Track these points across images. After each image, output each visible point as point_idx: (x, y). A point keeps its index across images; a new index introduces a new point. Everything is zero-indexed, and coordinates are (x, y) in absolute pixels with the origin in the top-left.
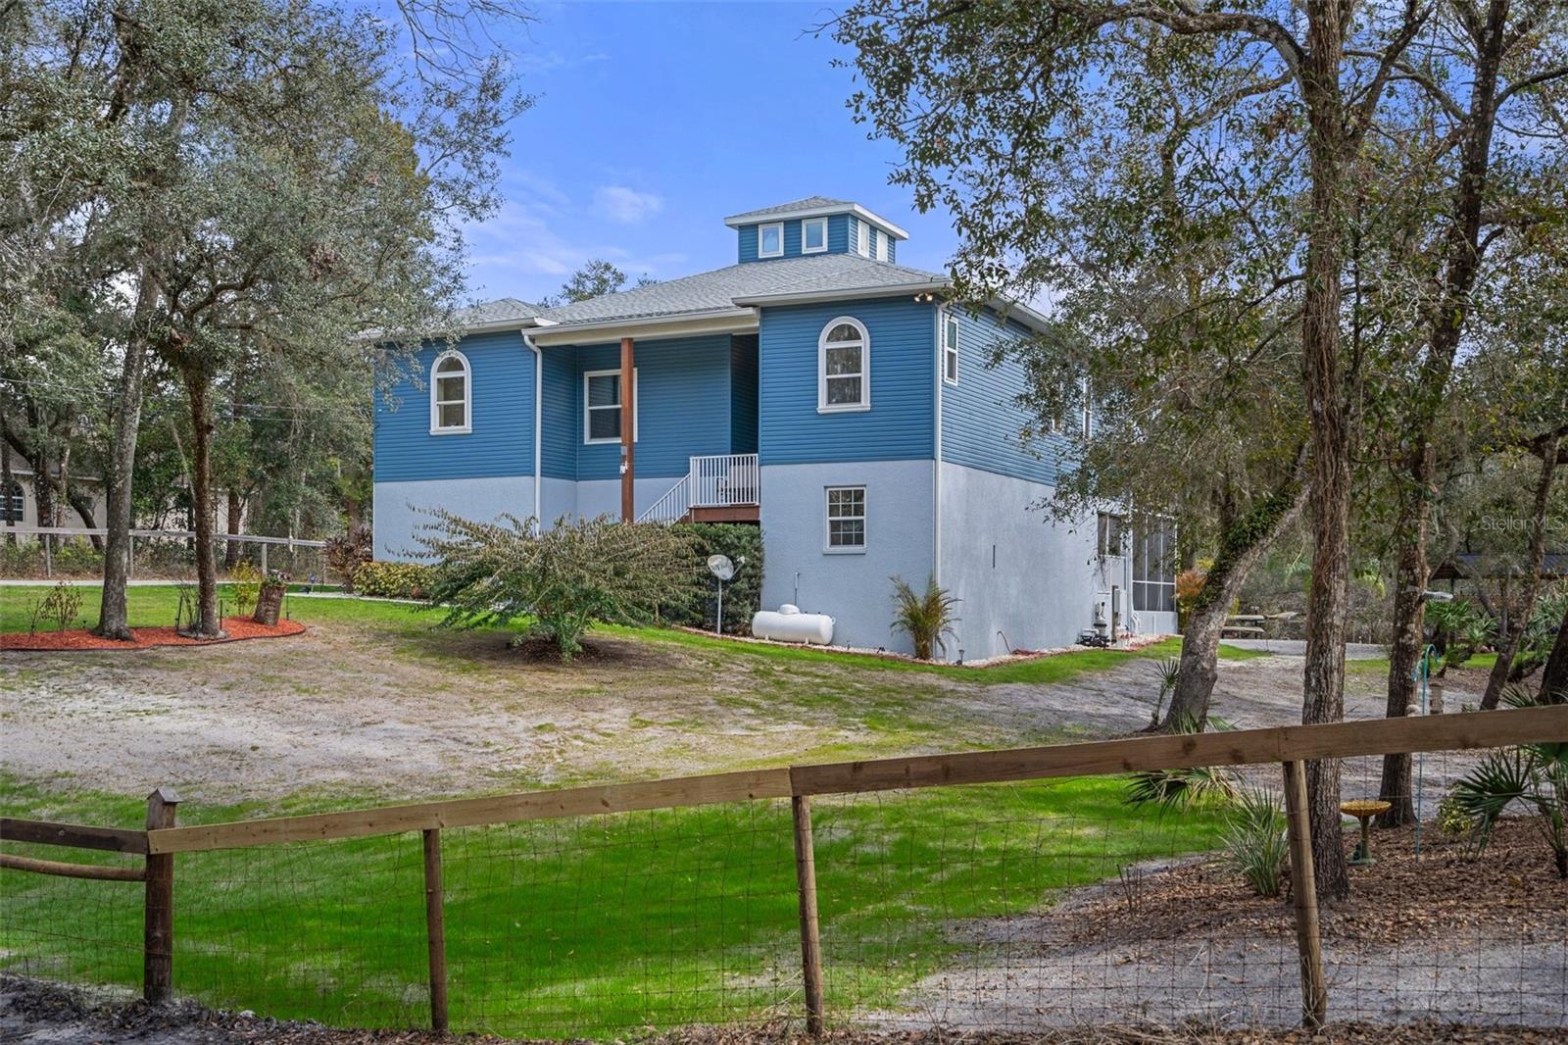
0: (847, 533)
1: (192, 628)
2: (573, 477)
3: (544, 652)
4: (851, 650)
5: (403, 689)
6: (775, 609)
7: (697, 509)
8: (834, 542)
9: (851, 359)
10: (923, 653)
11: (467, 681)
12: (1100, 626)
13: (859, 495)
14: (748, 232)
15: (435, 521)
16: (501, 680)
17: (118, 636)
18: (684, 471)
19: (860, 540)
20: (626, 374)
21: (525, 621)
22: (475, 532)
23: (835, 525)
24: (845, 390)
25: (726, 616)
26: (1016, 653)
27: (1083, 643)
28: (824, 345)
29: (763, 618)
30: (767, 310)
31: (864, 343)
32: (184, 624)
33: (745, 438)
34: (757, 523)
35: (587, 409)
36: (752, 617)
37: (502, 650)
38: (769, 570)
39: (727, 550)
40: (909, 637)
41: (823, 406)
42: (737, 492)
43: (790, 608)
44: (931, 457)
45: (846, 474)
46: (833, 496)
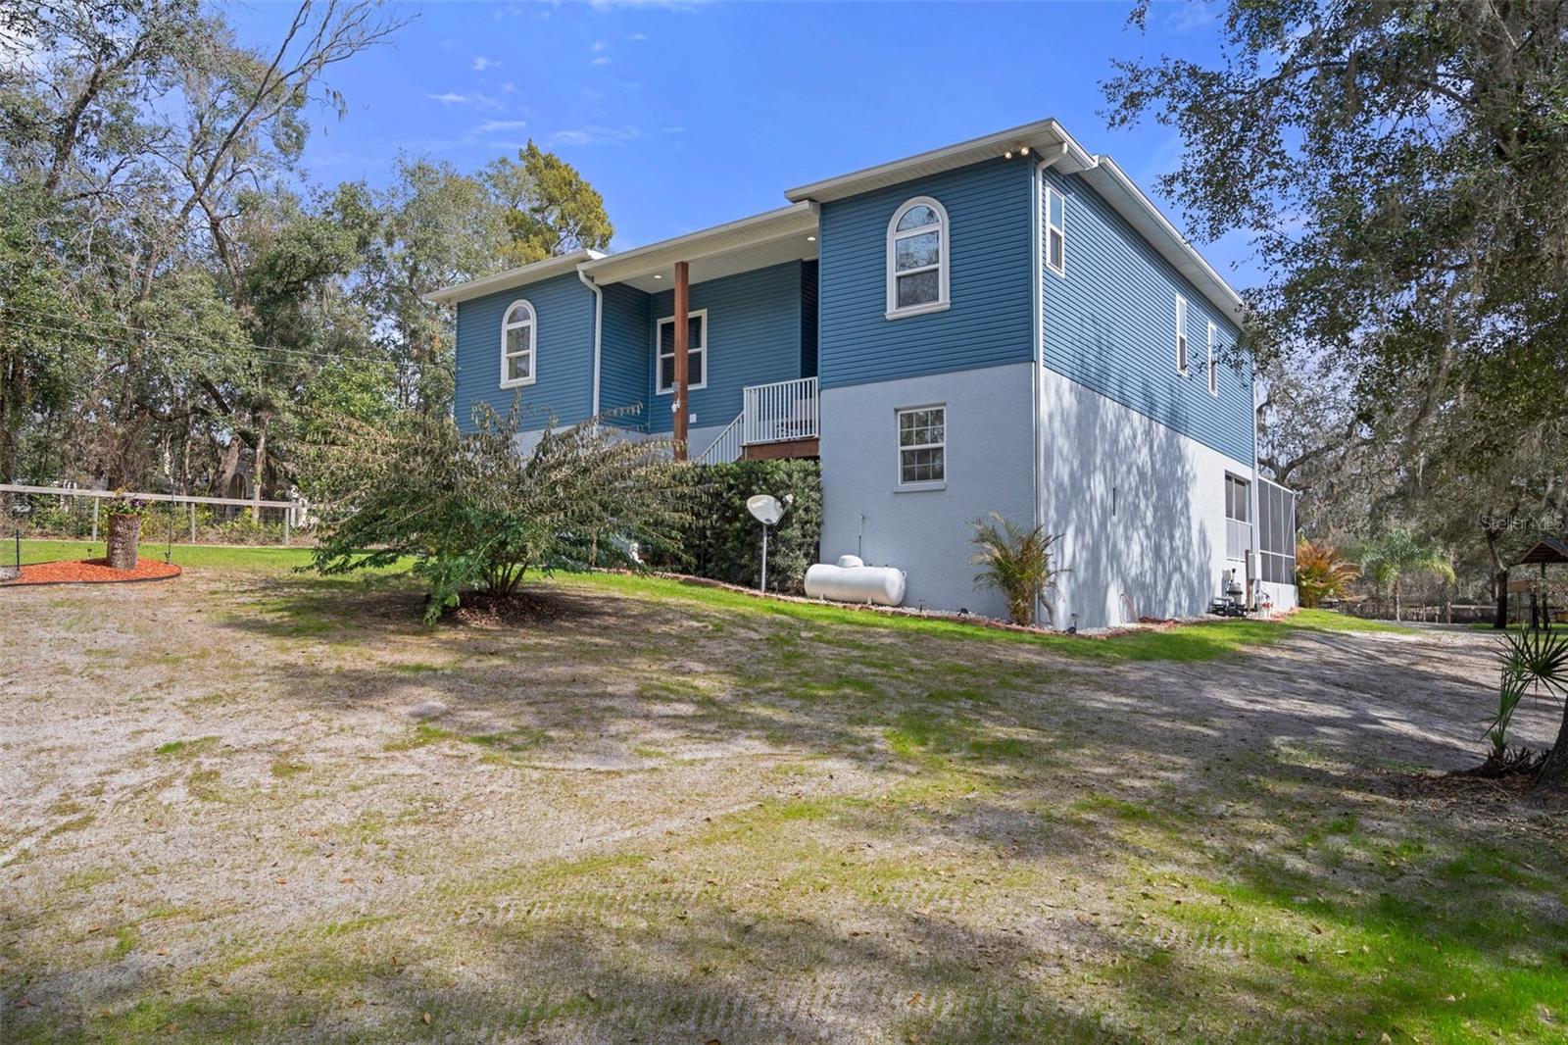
0: (921, 466)
2: (644, 429)
4: (924, 613)
6: (835, 561)
7: (750, 447)
8: (908, 476)
9: (927, 249)
10: (1021, 617)
12: (1235, 593)
13: (936, 416)
19: (939, 475)
23: (907, 456)
24: (919, 288)
25: (772, 569)
26: (1143, 620)
27: (1215, 612)
29: (819, 572)
30: (828, 208)
34: (816, 458)
35: (659, 358)
36: (805, 572)
38: (827, 514)
39: (775, 489)
40: (999, 595)
41: (892, 311)
42: (799, 425)
43: (852, 560)
44: (1029, 357)
45: (919, 392)
46: (908, 419)
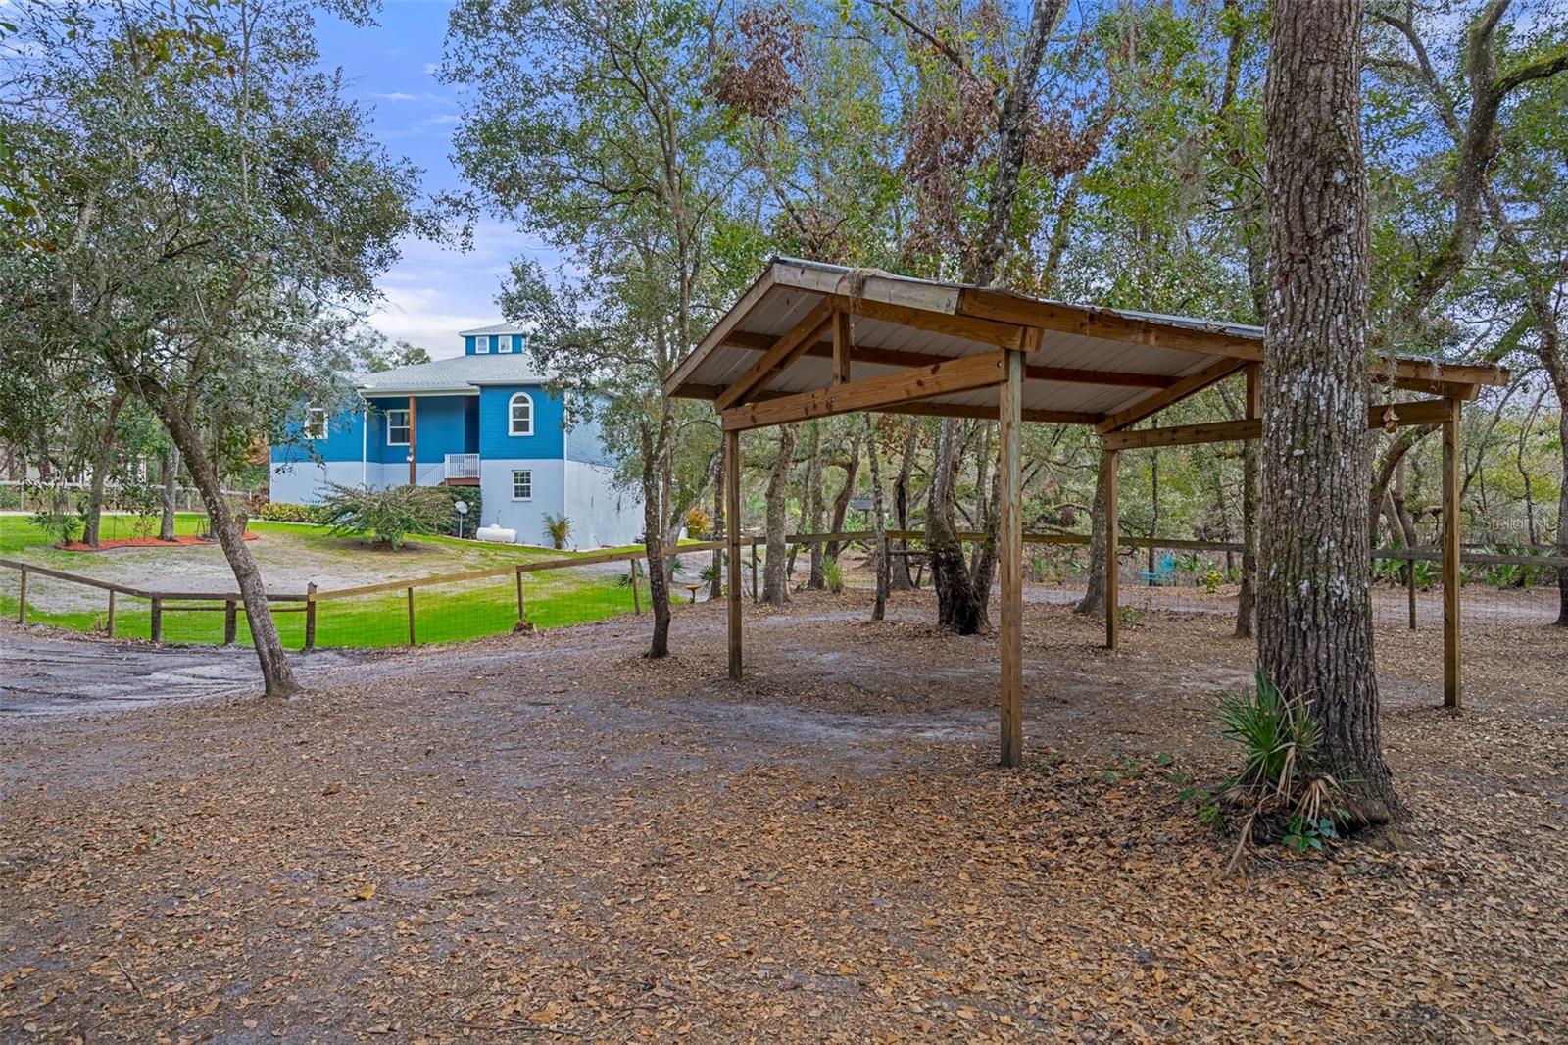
0: (523, 491)
1: (205, 536)
2: (382, 461)
3: (383, 546)
4: (524, 545)
5: (321, 563)
6: (488, 526)
7: (449, 479)
8: (517, 495)
9: (525, 412)
10: (558, 546)
11: (348, 559)
13: (528, 474)
14: (470, 340)
15: (323, 485)
16: (366, 557)
17: (171, 540)
18: (443, 460)
19: (529, 495)
20: (410, 412)
21: (372, 534)
22: (345, 491)
23: (517, 488)
24: (521, 426)
25: (464, 530)
26: (603, 547)
28: (511, 405)
29: (481, 531)
30: (483, 387)
31: (531, 405)
32: (200, 534)
33: (472, 445)
34: (479, 486)
35: (389, 428)
36: (476, 530)
37: (361, 545)
38: (485, 508)
39: (466, 499)
40: (552, 539)
41: (511, 433)
42: (469, 471)
43: (495, 526)
44: (562, 457)
45: (522, 464)
46: (516, 475)
